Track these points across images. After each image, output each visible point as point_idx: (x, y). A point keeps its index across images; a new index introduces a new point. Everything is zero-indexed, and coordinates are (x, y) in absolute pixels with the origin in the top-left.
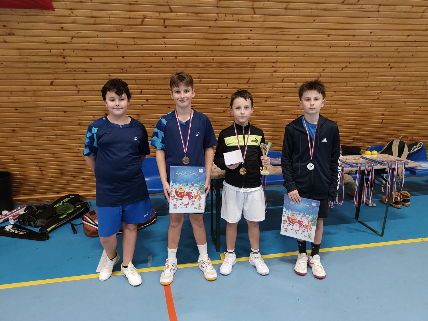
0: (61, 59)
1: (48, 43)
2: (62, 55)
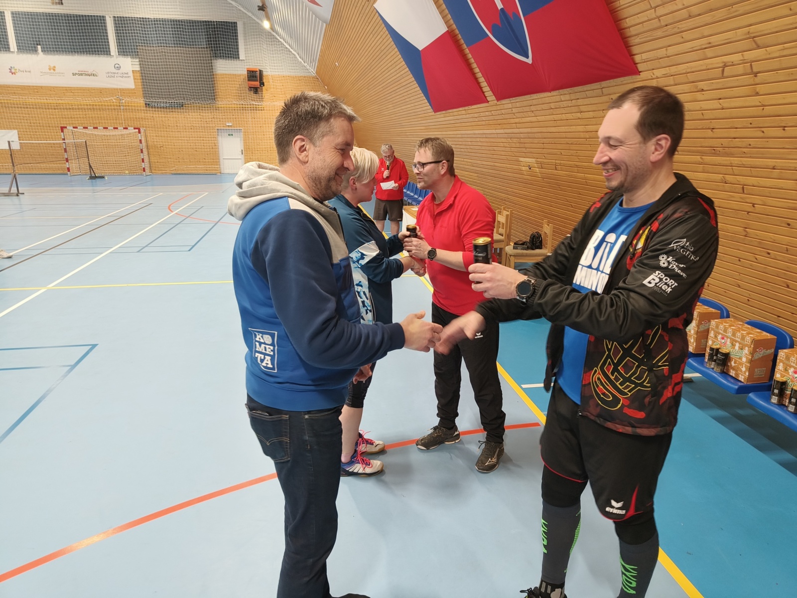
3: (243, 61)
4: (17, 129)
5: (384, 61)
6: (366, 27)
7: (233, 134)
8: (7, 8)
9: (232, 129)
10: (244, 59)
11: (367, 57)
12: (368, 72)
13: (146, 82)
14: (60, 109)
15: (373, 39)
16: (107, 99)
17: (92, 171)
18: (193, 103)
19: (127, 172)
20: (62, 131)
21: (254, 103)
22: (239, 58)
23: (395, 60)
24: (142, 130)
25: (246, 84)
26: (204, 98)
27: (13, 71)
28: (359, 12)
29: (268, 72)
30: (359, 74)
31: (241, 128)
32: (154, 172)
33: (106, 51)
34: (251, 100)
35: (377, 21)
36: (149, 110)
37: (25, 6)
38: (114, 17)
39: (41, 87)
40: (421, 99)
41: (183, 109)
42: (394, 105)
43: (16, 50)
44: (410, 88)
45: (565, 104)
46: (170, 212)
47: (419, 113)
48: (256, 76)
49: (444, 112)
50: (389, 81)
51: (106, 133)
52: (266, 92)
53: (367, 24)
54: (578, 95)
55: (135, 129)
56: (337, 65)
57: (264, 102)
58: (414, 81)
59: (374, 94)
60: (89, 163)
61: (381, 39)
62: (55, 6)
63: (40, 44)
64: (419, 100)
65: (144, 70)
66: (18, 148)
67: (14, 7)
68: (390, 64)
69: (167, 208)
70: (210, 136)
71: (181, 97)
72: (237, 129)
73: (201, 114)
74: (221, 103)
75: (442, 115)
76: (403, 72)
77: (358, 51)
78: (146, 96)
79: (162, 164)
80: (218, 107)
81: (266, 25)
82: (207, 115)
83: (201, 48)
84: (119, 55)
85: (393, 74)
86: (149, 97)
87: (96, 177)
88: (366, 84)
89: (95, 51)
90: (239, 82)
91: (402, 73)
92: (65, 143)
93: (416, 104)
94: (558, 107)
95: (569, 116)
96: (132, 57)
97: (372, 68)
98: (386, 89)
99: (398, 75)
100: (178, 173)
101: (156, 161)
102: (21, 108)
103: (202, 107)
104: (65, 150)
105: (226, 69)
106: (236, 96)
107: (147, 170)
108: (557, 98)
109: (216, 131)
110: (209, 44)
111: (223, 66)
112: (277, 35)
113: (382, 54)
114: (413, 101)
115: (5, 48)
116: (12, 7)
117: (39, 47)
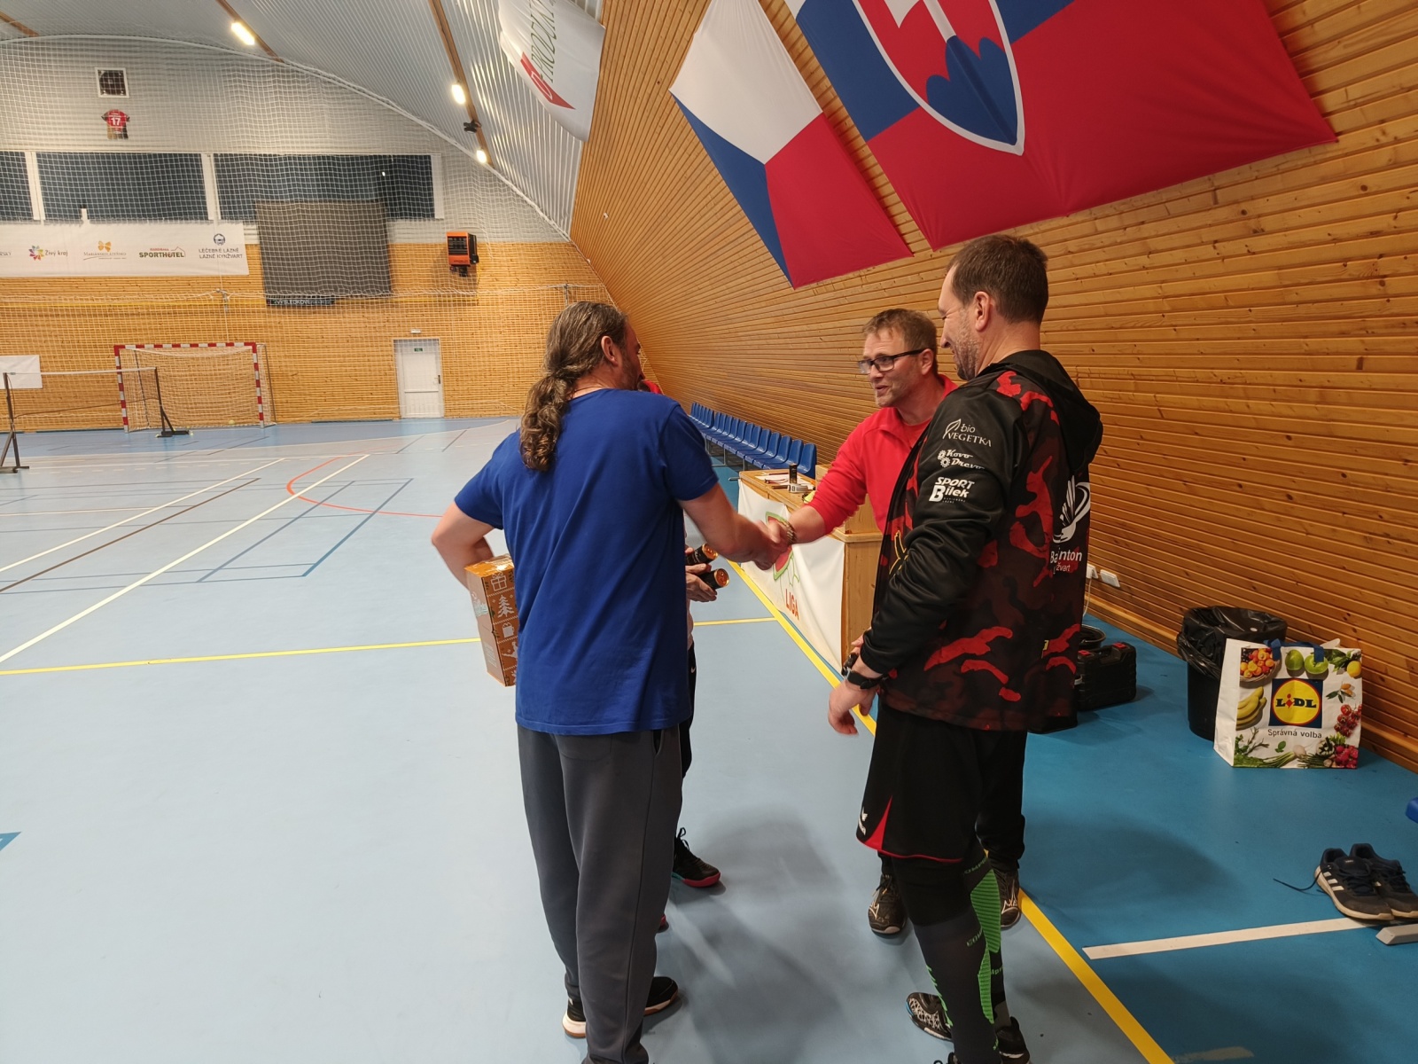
0: (1375, 289)
1: (1335, 240)
2: (1375, 273)
3: (440, 222)
4: (37, 352)
5: (693, 197)
6: (656, 135)
7: (423, 347)
8: (29, 147)
9: (420, 340)
10: (443, 217)
11: (660, 194)
12: (663, 224)
13: (269, 264)
14: (116, 315)
15: (670, 157)
16: (199, 295)
17: (165, 421)
18: (351, 296)
19: (232, 422)
20: (117, 354)
21: (461, 293)
22: (433, 215)
23: (713, 194)
24: (259, 347)
25: (447, 260)
26: (372, 287)
27: (36, 253)
28: (642, 109)
29: (485, 239)
30: (646, 230)
31: (437, 337)
32: (279, 419)
33: (202, 215)
34: (455, 287)
35: (677, 120)
36: (274, 312)
37: (60, 143)
38: (215, 155)
39: (84, 279)
40: (768, 263)
41: (333, 307)
42: (712, 281)
43: (44, 218)
44: (744, 245)
45: (1105, 238)
46: (289, 494)
47: (762, 292)
48: (463, 246)
49: (814, 285)
50: (703, 236)
51: (195, 353)
52: (482, 273)
53: (658, 129)
54: (1143, 215)
55: (246, 344)
56: (607, 217)
57: (478, 290)
58: (751, 230)
59: (673, 265)
60: (161, 407)
61: (686, 156)
62: (114, 142)
63: (85, 207)
64: (761, 266)
65: (266, 244)
66: (38, 384)
67: (42, 145)
68: (704, 203)
69: (285, 486)
70: (380, 353)
71: (330, 287)
72: (430, 340)
73: (366, 315)
74: (401, 295)
75: (811, 292)
76: (731, 214)
77: (643, 185)
78: (269, 288)
79: (294, 405)
80: (396, 302)
81: (481, 157)
82: (377, 316)
83: (368, 201)
84: (222, 218)
85: (710, 222)
86: (274, 288)
87: (173, 433)
88: (660, 247)
89: (180, 214)
90: (433, 256)
91: (727, 217)
92: (120, 373)
93: (756, 275)
94: (1087, 247)
95: (1117, 265)
96: (246, 222)
97: (669, 216)
98: (698, 253)
99: (719, 223)
100: (323, 419)
101: (284, 400)
102: (46, 316)
103: (367, 303)
104: (121, 387)
105: (410, 236)
106: (428, 281)
107: (268, 417)
108: (1087, 228)
109: (393, 343)
110: (381, 195)
111: (406, 231)
112: (500, 175)
113: (688, 184)
114: (750, 270)
115: (23, 214)
116: (36, 144)
117: (84, 211)
